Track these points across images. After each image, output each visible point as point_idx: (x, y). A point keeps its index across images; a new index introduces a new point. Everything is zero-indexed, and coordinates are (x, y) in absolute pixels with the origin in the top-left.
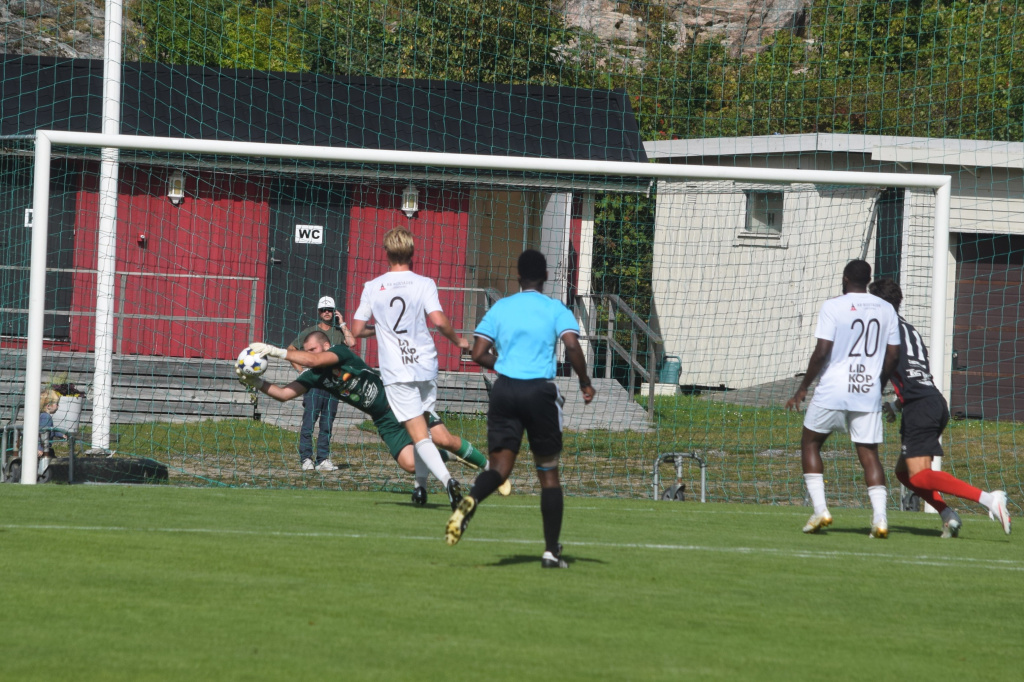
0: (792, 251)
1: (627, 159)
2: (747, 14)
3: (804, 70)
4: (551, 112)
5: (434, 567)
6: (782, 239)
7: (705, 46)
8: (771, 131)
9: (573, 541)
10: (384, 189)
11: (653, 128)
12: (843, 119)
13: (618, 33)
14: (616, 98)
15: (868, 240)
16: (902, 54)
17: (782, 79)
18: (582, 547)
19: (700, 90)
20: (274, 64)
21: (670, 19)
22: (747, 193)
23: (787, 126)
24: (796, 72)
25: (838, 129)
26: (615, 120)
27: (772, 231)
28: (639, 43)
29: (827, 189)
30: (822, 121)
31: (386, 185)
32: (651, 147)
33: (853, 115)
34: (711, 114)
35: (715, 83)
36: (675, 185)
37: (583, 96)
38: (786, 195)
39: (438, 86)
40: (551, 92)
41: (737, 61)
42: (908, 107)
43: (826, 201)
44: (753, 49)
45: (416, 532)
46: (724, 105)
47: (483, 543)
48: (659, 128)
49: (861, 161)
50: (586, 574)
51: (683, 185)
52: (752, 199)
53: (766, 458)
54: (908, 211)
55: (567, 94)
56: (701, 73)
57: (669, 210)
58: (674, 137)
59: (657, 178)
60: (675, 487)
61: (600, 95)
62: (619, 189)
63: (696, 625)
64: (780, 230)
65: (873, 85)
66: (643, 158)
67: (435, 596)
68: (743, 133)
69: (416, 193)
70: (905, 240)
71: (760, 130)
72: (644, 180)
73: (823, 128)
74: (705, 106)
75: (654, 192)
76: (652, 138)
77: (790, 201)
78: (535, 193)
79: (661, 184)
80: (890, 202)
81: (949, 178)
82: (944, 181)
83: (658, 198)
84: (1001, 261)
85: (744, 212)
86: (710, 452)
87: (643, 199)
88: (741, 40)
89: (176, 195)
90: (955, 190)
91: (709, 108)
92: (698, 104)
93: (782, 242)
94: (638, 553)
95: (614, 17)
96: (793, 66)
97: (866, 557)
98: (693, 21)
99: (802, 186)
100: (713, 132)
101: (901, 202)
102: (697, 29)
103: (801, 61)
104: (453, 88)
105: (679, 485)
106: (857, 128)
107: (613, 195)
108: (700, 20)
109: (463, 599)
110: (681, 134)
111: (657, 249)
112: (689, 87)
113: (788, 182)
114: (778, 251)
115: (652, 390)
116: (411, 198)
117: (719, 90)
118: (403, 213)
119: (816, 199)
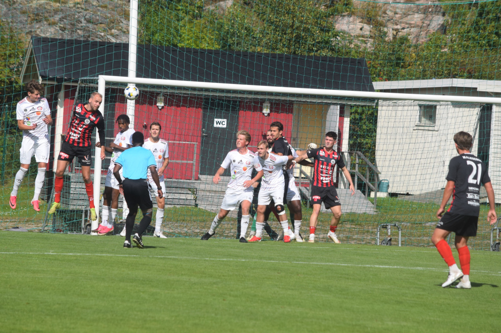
0: (442, 132)
1: (365, 90)
2: (421, 24)
3: (446, 50)
5: (278, 274)
6: (435, 127)
7: (401, 39)
8: (430, 78)
9: (342, 263)
10: (254, 103)
11: (376, 76)
12: (464, 72)
13: (361, 32)
14: (361, 62)
15: (476, 129)
16: (492, 43)
17: (435, 54)
18: (346, 266)
19: (399, 59)
20: (204, 46)
21: (385, 26)
22: (420, 106)
23: (437, 75)
24: (442, 51)
25: (461, 77)
26: (359, 71)
27: (431, 123)
28: (371, 37)
29: (455, 103)
30: (454, 73)
31: (256, 101)
32: (377, 85)
33: (469, 70)
34: (403, 70)
35: (405, 55)
36: (387, 102)
37: (346, 61)
38: (438, 107)
41: (415, 46)
42: (494, 67)
43: (457, 109)
44: (423, 40)
45: (270, 259)
46: (409, 65)
47: (301, 264)
48: (379, 75)
49: (473, 92)
50: (348, 279)
51: (391, 103)
52: (422, 108)
53: (428, 226)
54: (494, 115)
55: (338, 60)
56: (399, 51)
57: (384, 113)
58: (386, 80)
59: (378, 99)
60: (387, 239)
61: (353, 61)
63: (399, 303)
64: (435, 122)
65: (477, 57)
66: (372, 89)
67: (280, 288)
68: (418, 78)
69: (269, 105)
70: (493, 127)
71: (424, 76)
72: (372, 100)
73: (454, 76)
74: (400, 66)
75: (377, 104)
76: (376, 81)
77: (440, 110)
79: (380, 102)
80: (487, 109)
83: (380, 108)
85: (418, 114)
86: (403, 223)
87: (373, 108)
88: (418, 36)
89: (160, 104)
91: (402, 67)
92: (398, 64)
93: (436, 128)
94: (371, 269)
95: (359, 25)
96: (441, 48)
97: (476, 272)
98: (396, 27)
99: (447, 103)
100: (404, 78)
101: (491, 109)
102: (397, 30)
103: (445, 46)
105: (389, 238)
106: (470, 76)
107: (358, 106)
108: (399, 27)
109: (292, 289)
110: (389, 79)
111: (378, 130)
112: (393, 58)
113: (438, 101)
114: (434, 132)
115: (376, 195)
116: (267, 107)
117: (407, 59)
118: (263, 114)
119: (452, 109)
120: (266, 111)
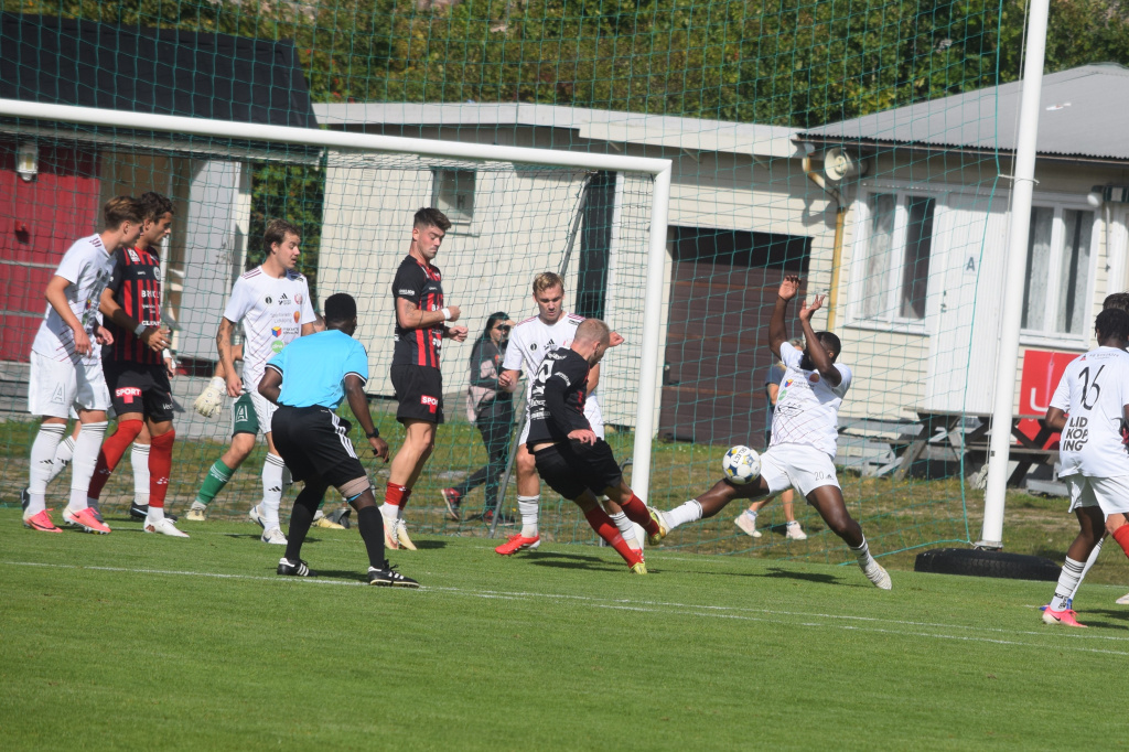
0: (485, 241)
1: (294, 123)
3: (503, 28)
4: (204, 63)
5: (49, 599)
6: (473, 225)
8: (462, 98)
9: (217, 573)
11: (326, 88)
12: (547, 87)
14: (283, 51)
15: (574, 233)
16: (618, 15)
17: (479, 34)
18: (228, 580)
19: (381, 45)
22: (435, 170)
23: (480, 93)
24: (494, 30)
25: (542, 98)
26: (281, 76)
27: (462, 215)
29: (526, 169)
30: (523, 88)
31: (3, 141)
32: (322, 111)
33: (559, 84)
34: (393, 75)
35: (399, 38)
36: (350, 157)
37: (244, 45)
38: (479, 175)
39: (70, 26)
40: (205, 39)
41: (425, 13)
42: (622, 77)
43: (527, 182)
45: (26, 557)
46: (409, 64)
47: (108, 571)
48: (332, 88)
49: (565, 137)
50: (231, 612)
51: (359, 158)
52: (440, 177)
53: (446, 481)
54: (619, 199)
55: (225, 42)
56: (383, 25)
57: (340, 185)
58: (350, 100)
59: (329, 147)
60: (339, 512)
61: (264, 46)
62: (285, 159)
63: (361, 675)
64: (470, 214)
65: (582, 49)
67: (48, 633)
68: (431, 99)
69: (35, 152)
70: (616, 231)
71: (450, 95)
72: (313, 149)
73: (524, 97)
74: (387, 65)
75: (324, 164)
76: (324, 100)
77: (483, 182)
78: (186, 158)
79: (333, 156)
80: (600, 186)
81: (669, 162)
82: (664, 165)
83: (329, 172)
84: (723, 261)
85: (430, 193)
86: (380, 472)
87: (312, 172)
90: (676, 177)
91: (392, 67)
92: (378, 62)
93: (473, 229)
94: (294, 588)
96: (491, 23)
97: (560, 599)
99: (500, 165)
100: (396, 96)
101: (612, 187)
103: (501, 17)
104: (88, 28)
105: (344, 510)
106: (564, 98)
107: (275, 164)
109: (81, 638)
110: (358, 97)
111: (326, 231)
112: (368, 42)
113: (480, 160)
114: (469, 239)
116: (29, 159)
117: (404, 46)
118: (20, 175)
119: (512, 180)
120: (27, 169)
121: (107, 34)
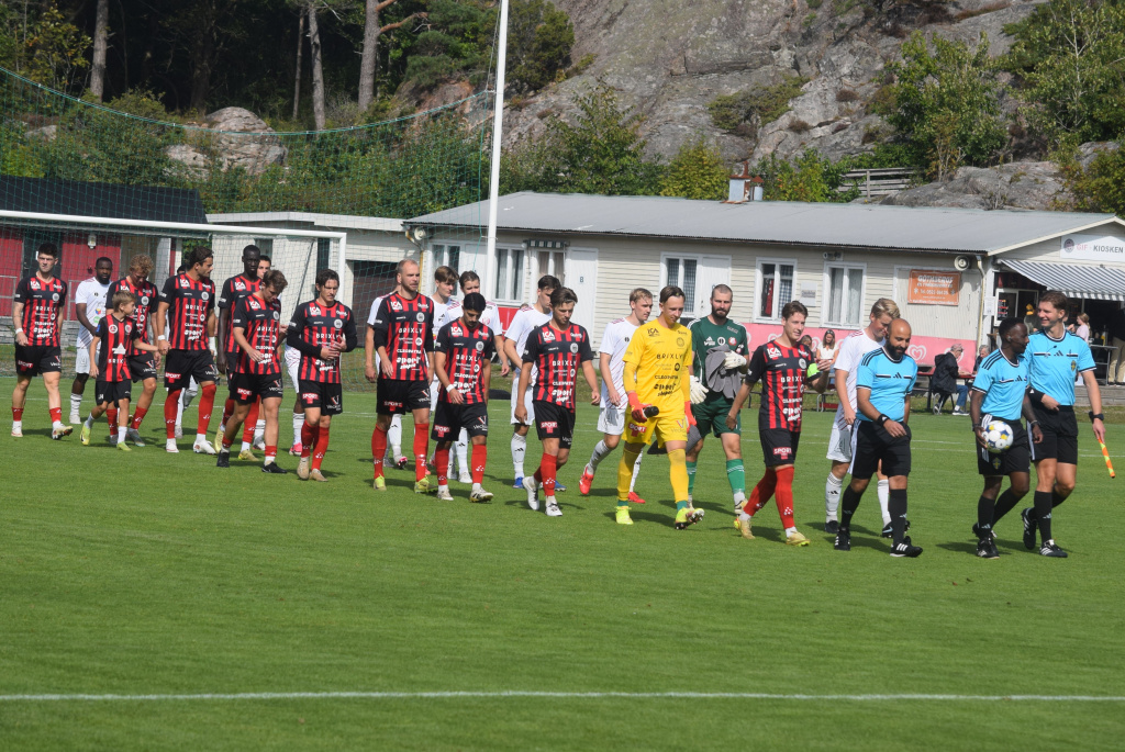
1: (198, 222)
2: (257, 155)
3: (284, 182)
4: (160, 199)
7: (236, 170)
8: (267, 210)
10: (79, 235)
11: (211, 208)
12: (302, 205)
13: (195, 162)
14: (193, 193)
16: (330, 175)
17: (273, 186)
19: (234, 190)
20: (27, 174)
21: (220, 156)
23: (275, 208)
24: (280, 183)
25: (299, 210)
26: (192, 203)
28: (205, 167)
29: (291, 238)
30: (292, 206)
31: (80, 233)
32: (210, 217)
33: (307, 204)
34: (239, 202)
35: (241, 187)
36: (221, 236)
37: (177, 192)
38: (274, 241)
39: (107, 186)
40: (161, 190)
41: (252, 177)
43: (293, 243)
44: (259, 171)
46: (245, 197)
48: (214, 208)
49: (309, 225)
54: (331, 250)
55: (169, 191)
56: (235, 182)
57: (218, 247)
58: (221, 213)
59: (213, 232)
61: (185, 192)
62: (195, 237)
65: (317, 190)
66: (206, 222)
68: (254, 211)
69: (95, 237)
71: (262, 209)
72: (206, 233)
73: (291, 210)
74: (236, 198)
75: (211, 238)
76: (210, 213)
77: (276, 244)
78: (153, 239)
79: (214, 235)
80: (324, 244)
81: (345, 234)
82: (343, 235)
83: (213, 241)
84: (384, 276)
88: (254, 167)
90: (349, 241)
91: (238, 199)
92: (233, 196)
95: (193, 155)
96: (279, 180)
98: (231, 157)
99: (282, 237)
100: (239, 210)
101: (328, 245)
102: (233, 161)
103: (282, 178)
104: (114, 187)
106: (308, 210)
107: (191, 239)
108: (234, 157)
110: (224, 211)
112: (228, 189)
113: (275, 235)
116: (92, 239)
117: (243, 190)
118: (89, 246)
119: (288, 242)
120: (92, 244)
121: (122, 189)
